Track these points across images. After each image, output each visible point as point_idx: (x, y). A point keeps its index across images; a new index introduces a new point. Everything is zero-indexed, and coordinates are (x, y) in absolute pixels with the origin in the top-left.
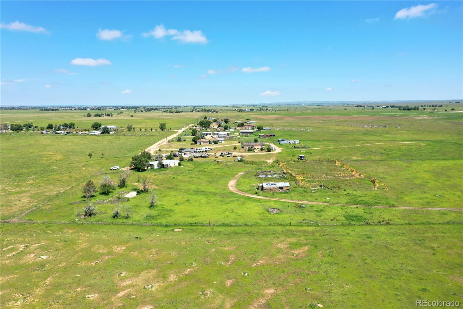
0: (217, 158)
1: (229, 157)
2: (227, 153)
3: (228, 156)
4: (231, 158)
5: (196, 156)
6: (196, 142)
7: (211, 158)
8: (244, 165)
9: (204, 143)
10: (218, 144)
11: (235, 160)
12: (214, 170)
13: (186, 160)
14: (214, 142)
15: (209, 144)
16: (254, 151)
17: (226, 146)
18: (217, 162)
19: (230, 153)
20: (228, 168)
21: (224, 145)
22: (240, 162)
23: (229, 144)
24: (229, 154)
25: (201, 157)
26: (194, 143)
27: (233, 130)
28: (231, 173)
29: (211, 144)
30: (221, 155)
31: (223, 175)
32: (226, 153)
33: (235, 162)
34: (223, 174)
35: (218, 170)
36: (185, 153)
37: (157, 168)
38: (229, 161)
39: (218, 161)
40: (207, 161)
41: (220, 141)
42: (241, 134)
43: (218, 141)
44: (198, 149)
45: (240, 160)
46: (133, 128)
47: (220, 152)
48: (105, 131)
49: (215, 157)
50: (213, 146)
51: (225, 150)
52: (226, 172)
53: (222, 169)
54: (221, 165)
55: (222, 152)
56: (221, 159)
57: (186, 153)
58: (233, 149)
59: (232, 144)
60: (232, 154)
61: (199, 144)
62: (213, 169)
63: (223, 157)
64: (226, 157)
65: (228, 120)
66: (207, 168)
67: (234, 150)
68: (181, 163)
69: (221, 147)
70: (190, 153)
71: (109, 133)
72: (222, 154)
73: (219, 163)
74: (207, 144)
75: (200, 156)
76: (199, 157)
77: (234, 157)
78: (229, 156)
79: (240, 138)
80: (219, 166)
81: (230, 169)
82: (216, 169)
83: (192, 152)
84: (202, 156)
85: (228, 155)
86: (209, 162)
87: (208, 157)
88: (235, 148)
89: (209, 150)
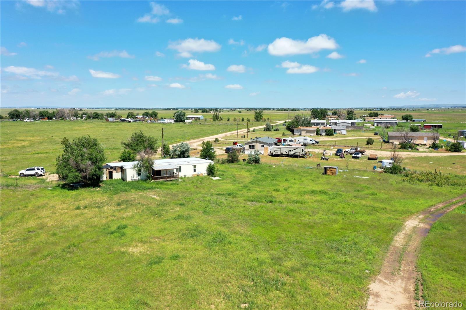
0: (327, 159)
1: (358, 160)
2: (353, 151)
3: (353, 157)
4: (362, 161)
5: (274, 153)
6: (292, 131)
7: (311, 159)
8: (406, 183)
9: (306, 133)
10: (333, 135)
11: (374, 168)
12: (307, 197)
13: (244, 160)
14: (326, 131)
15: (317, 134)
16: (418, 150)
17: (350, 139)
18: (323, 171)
19: (359, 149)
20: (356, 194)
21: (345, 137)
22: (391, 173)
23: (356, 137)
24: (357, 152)
25: (288, 156)
26: (289, 132)
27: (360, 121)
28: (369, 219)
29: (321, 135)
30: (336, 155)
31: (336, 226)
32: (348, 150)
33: (375, 172)
34: (336, 222)
35: (319, 197)
36: (252, 144)
37: (136, 177)
38: (359, 171)
39: (325, 169)
40: (297, 165)
41: (339, 130)
42: (376, 124)
43: (335, 130)
44: (288, 141)
45: (391, 169)
46: (220, 118)
47: (335, 147)
48: (179, 118)
49: (323, 159)
50: (323, 138)
51: (347, 145)
52: (348, 211)
53: (336, 195)
54: (334, 180)
55: (340, 148)
56: (335, 162)
57: (253, 146)
58: (366, 143)
59: (362, 136)
60: (365, 153)
61: (298, 134)
62: (305, 193)
63: (341, 157)
64: (348, 158)
65: (353, 112)
66: (286, 190)
67: (367, 146)
68: (216, 168)
69: (340, 141)
70: (263, 146)
71: (183, 121)
72: (339, 151)
73: (329, 172)
74: (312, 134)
75: (284, 153)
76: (282, 155)
77: (369, 159)
78: (358, 156)
79: (376, 129)
80: (328, 183)
81: (362, 199)
82: (314, 192)
83: (269, 145)
84: (290, 153)
85: (354, 155)
86: (299, 170)
87: (303, 156)
88: (370, 142)
89: (311, 142)
